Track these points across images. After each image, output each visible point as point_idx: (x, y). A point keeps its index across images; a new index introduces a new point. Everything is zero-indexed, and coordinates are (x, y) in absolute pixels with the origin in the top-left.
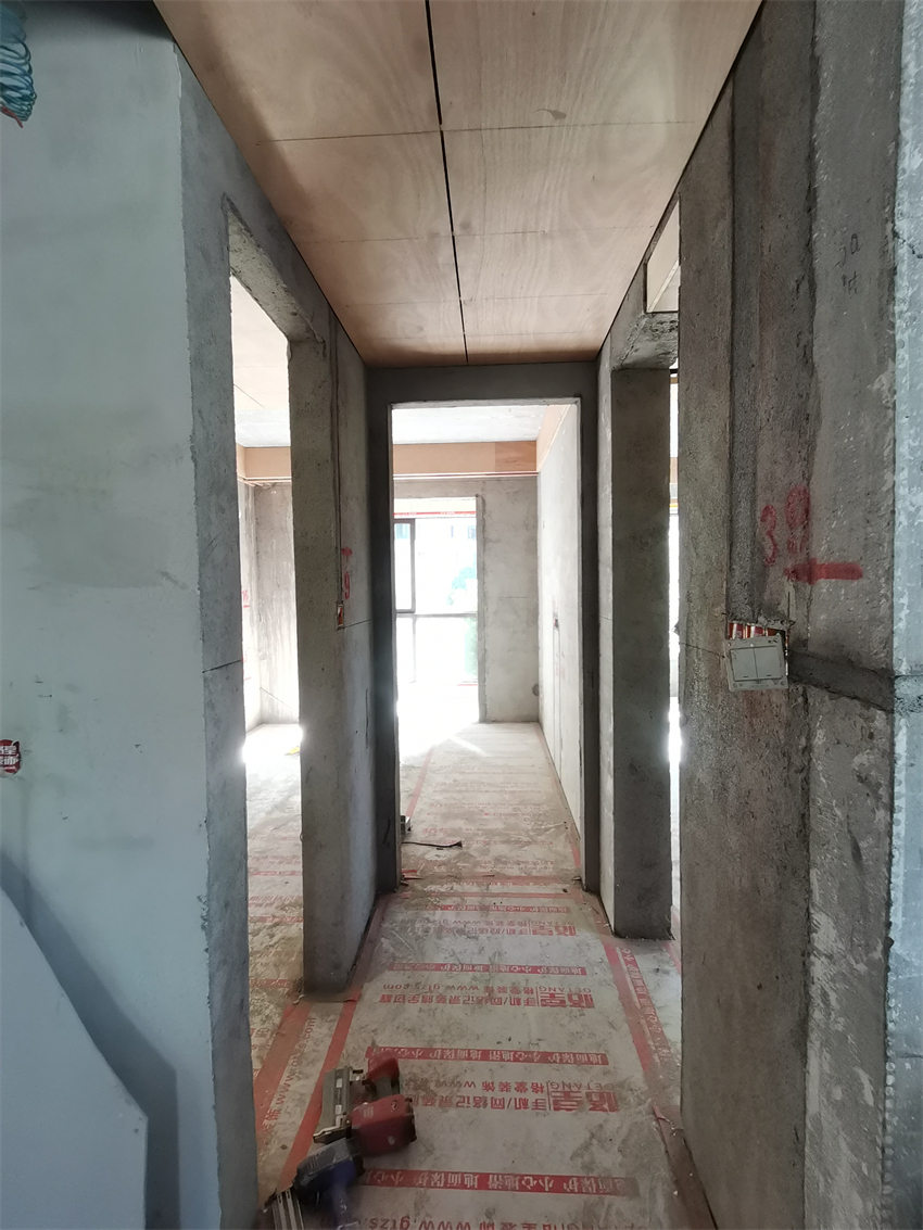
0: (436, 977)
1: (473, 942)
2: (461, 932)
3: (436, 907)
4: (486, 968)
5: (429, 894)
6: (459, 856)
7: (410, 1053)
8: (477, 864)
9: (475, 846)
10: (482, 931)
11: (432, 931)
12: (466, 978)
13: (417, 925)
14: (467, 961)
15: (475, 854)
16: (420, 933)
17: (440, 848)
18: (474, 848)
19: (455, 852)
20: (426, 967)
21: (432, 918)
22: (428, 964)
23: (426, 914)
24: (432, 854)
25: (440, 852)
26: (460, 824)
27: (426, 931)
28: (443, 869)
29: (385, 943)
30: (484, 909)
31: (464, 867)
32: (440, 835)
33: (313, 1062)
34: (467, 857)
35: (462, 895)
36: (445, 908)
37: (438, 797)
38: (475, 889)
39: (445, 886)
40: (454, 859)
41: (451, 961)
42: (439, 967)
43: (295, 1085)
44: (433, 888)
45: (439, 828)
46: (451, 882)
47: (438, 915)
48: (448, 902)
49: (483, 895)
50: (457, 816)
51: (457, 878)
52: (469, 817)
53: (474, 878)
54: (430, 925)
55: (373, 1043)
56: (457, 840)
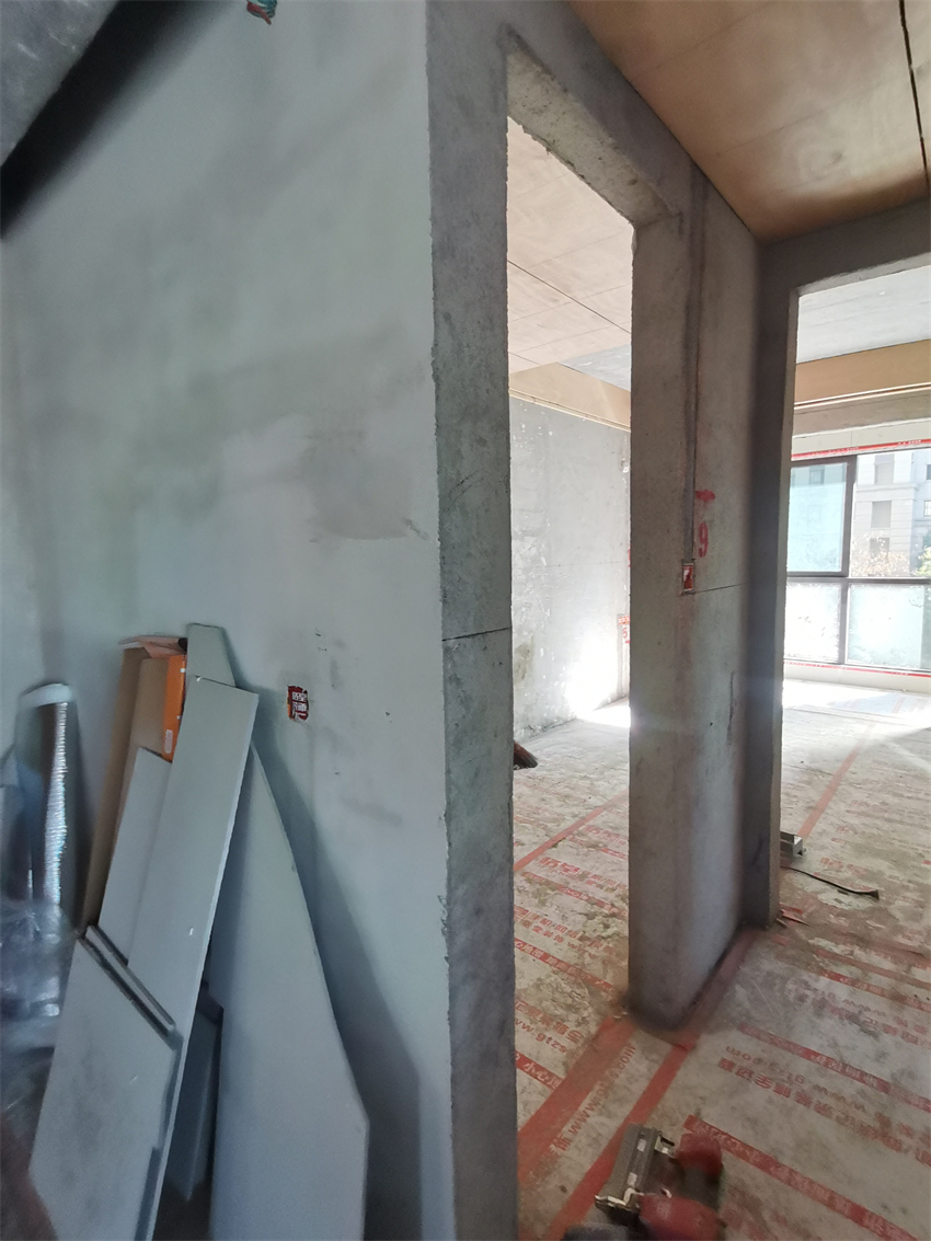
0: (802, 1066)
1: (868, 1040)
2: (853, 1018)
3: (822, 972)
4: (884, 1086)
5: (817, 950)
6: (871, 912)
7: (744, 1152)
8: (899, 930)
9: (900, 903)
10: (887, 1029)
11: (809, 1001)
12: (850, 1088)
13: (790, 986)
14: (855, 1063)
15: (899, 915)
16: (791, 997)
17: (844, 891)
18: (899, 906)
19: (865, 903)
20: (790, 1047)
21: (814, 985)
22: (795, 1045)
23: (806, 976)
24: (830, 896)
25: (842, 897)
26: (882, 865)
27: (802, 999)
28: (843, 922)
29: (741, 993)
30: (898, 999)
31: (878, 929)
32: (848, 874)
33: (621, 1101)
34: (884, 915)
35: (867, 968)
36: (837, 977)
37: (854, 821)
38: (887, 965)
39: (842, 947)
40: (864, 912)
41: (829, 1053)
42: (809, 1054)
43: (594, 1119)
44: (823, 943)
45: (846, 863)
46: (852, 944)
47: (823, 983)
48: (843, 970)
49: (901, 979)
50: (878, 854)
51: (864, 941)
52: (899, 860)
53: (891, 949)
54: (808, 992)
55: (698, 1113)
56: (873, 887)
